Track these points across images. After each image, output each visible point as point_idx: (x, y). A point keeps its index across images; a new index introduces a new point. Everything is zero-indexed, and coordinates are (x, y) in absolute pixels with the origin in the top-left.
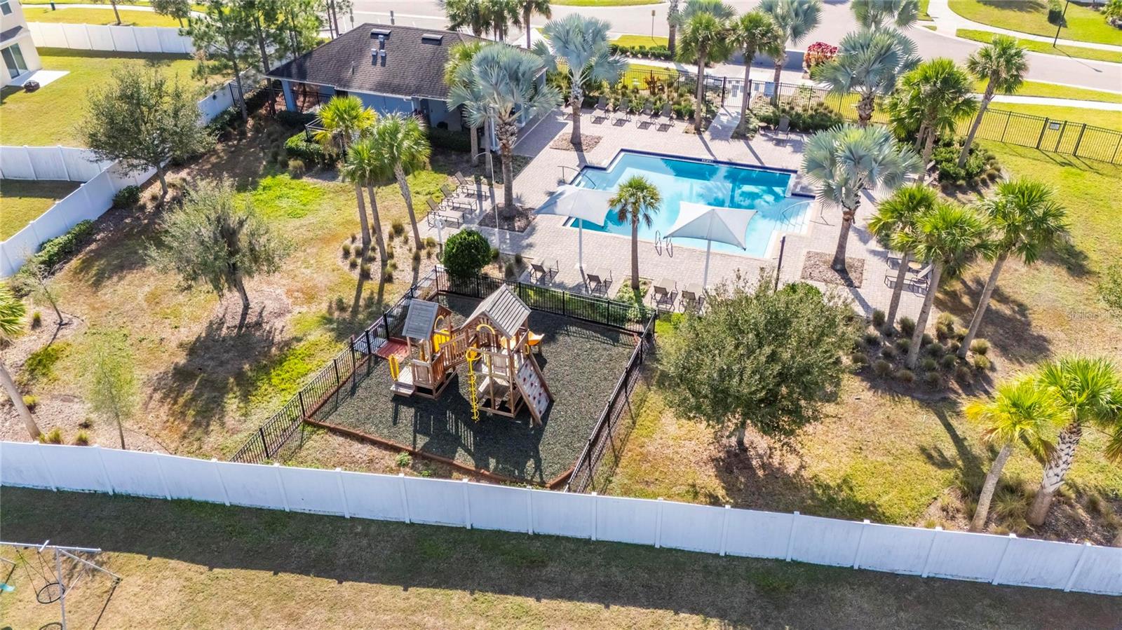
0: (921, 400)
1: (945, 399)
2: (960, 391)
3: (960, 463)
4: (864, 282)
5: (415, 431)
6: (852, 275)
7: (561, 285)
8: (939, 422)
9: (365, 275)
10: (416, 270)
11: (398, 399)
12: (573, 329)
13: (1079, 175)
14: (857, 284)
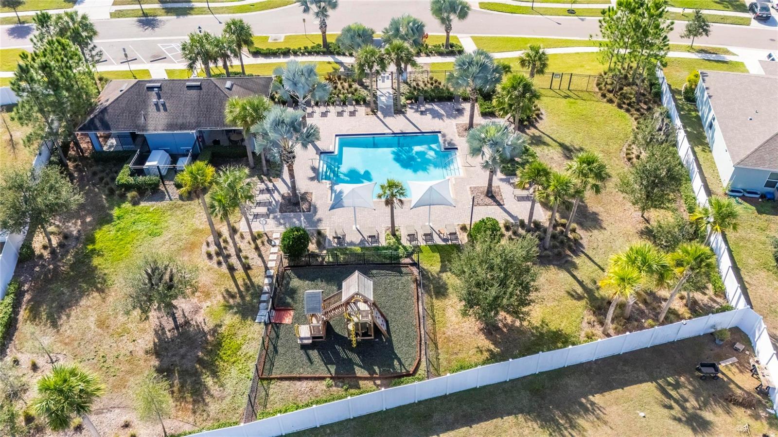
0: (557, 265)
1: (567, 261)
2: (572, 255)
3: (586, 295)
4: (505, 200)
5: (326, 364)
6: (498, 198)
7: (352, 244)
8: (569, 275)
9: (231, 269)
10: (260, 256)
11: (304, 347)
12: (374, 272)
13: (575, 103)
14: (502, 203)
